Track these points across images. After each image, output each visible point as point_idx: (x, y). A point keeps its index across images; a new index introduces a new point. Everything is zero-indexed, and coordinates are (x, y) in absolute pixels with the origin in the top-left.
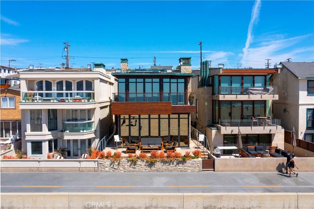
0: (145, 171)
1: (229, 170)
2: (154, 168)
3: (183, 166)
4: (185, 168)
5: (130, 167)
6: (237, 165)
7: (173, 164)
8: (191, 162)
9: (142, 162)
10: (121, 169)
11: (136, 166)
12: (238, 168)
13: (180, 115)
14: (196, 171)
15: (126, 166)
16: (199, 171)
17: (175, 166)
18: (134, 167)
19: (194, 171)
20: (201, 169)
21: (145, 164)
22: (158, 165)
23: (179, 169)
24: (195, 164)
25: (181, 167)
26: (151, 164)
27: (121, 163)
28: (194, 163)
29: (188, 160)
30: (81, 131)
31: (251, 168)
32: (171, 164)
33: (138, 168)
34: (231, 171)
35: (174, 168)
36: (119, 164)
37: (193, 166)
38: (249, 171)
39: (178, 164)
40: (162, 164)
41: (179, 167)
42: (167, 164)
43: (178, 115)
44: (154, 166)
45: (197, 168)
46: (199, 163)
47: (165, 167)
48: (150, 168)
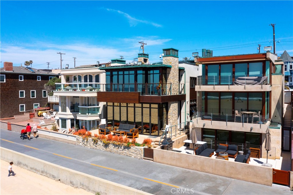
0: (102, 150)
1: (166, 162)
2: (108, 149)
3: (128, 151)
4: (130, 153)
5: (93, 145)
6: (174, 160)
7: (121, 148)
8: (134, 148)
9: (101, 142)
10: (89, 145)
11: (97, 145)
12: (174, 163)
13: (151, 105)
14: (139, 158)
15: (91, 144)
16: (140, 158)
17: (122, 150)
18: (96, 145)
19: (137, 157)
20: (143, 157)
21: (102, 144)
22: (111, 147)
23: (125, 154)
24: (138, 152)
25: (127, 152)
26: (106, 145)
27: (88, 140)
28: (136, 150)
29: (132, 146)
30: (87, 114)
31: (187, 165)
32: (120, 147)
33: (98, 146)
34: (167, 164)
35: (122, 151)
36: (87, 141)
37: (136, 153)
38: (186, 168)
39: (125, 148)
40: (114, 146)
41: (125, 152)
42: (117, 147)
43: (149, 104)
44: (108, 147)
45: (139, 155)
46: (140, 150)
47: (116, 149)
48: (106, 148)
